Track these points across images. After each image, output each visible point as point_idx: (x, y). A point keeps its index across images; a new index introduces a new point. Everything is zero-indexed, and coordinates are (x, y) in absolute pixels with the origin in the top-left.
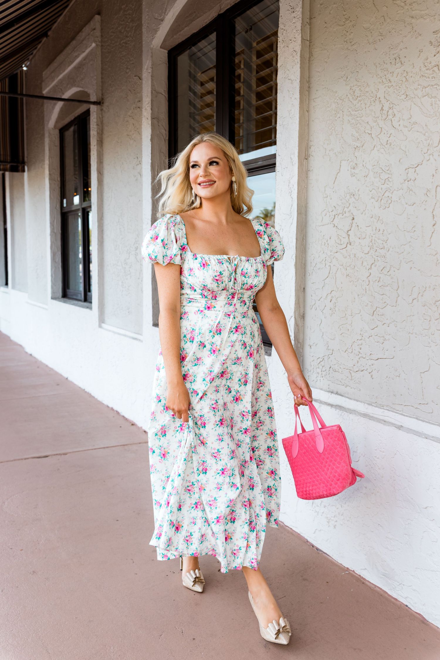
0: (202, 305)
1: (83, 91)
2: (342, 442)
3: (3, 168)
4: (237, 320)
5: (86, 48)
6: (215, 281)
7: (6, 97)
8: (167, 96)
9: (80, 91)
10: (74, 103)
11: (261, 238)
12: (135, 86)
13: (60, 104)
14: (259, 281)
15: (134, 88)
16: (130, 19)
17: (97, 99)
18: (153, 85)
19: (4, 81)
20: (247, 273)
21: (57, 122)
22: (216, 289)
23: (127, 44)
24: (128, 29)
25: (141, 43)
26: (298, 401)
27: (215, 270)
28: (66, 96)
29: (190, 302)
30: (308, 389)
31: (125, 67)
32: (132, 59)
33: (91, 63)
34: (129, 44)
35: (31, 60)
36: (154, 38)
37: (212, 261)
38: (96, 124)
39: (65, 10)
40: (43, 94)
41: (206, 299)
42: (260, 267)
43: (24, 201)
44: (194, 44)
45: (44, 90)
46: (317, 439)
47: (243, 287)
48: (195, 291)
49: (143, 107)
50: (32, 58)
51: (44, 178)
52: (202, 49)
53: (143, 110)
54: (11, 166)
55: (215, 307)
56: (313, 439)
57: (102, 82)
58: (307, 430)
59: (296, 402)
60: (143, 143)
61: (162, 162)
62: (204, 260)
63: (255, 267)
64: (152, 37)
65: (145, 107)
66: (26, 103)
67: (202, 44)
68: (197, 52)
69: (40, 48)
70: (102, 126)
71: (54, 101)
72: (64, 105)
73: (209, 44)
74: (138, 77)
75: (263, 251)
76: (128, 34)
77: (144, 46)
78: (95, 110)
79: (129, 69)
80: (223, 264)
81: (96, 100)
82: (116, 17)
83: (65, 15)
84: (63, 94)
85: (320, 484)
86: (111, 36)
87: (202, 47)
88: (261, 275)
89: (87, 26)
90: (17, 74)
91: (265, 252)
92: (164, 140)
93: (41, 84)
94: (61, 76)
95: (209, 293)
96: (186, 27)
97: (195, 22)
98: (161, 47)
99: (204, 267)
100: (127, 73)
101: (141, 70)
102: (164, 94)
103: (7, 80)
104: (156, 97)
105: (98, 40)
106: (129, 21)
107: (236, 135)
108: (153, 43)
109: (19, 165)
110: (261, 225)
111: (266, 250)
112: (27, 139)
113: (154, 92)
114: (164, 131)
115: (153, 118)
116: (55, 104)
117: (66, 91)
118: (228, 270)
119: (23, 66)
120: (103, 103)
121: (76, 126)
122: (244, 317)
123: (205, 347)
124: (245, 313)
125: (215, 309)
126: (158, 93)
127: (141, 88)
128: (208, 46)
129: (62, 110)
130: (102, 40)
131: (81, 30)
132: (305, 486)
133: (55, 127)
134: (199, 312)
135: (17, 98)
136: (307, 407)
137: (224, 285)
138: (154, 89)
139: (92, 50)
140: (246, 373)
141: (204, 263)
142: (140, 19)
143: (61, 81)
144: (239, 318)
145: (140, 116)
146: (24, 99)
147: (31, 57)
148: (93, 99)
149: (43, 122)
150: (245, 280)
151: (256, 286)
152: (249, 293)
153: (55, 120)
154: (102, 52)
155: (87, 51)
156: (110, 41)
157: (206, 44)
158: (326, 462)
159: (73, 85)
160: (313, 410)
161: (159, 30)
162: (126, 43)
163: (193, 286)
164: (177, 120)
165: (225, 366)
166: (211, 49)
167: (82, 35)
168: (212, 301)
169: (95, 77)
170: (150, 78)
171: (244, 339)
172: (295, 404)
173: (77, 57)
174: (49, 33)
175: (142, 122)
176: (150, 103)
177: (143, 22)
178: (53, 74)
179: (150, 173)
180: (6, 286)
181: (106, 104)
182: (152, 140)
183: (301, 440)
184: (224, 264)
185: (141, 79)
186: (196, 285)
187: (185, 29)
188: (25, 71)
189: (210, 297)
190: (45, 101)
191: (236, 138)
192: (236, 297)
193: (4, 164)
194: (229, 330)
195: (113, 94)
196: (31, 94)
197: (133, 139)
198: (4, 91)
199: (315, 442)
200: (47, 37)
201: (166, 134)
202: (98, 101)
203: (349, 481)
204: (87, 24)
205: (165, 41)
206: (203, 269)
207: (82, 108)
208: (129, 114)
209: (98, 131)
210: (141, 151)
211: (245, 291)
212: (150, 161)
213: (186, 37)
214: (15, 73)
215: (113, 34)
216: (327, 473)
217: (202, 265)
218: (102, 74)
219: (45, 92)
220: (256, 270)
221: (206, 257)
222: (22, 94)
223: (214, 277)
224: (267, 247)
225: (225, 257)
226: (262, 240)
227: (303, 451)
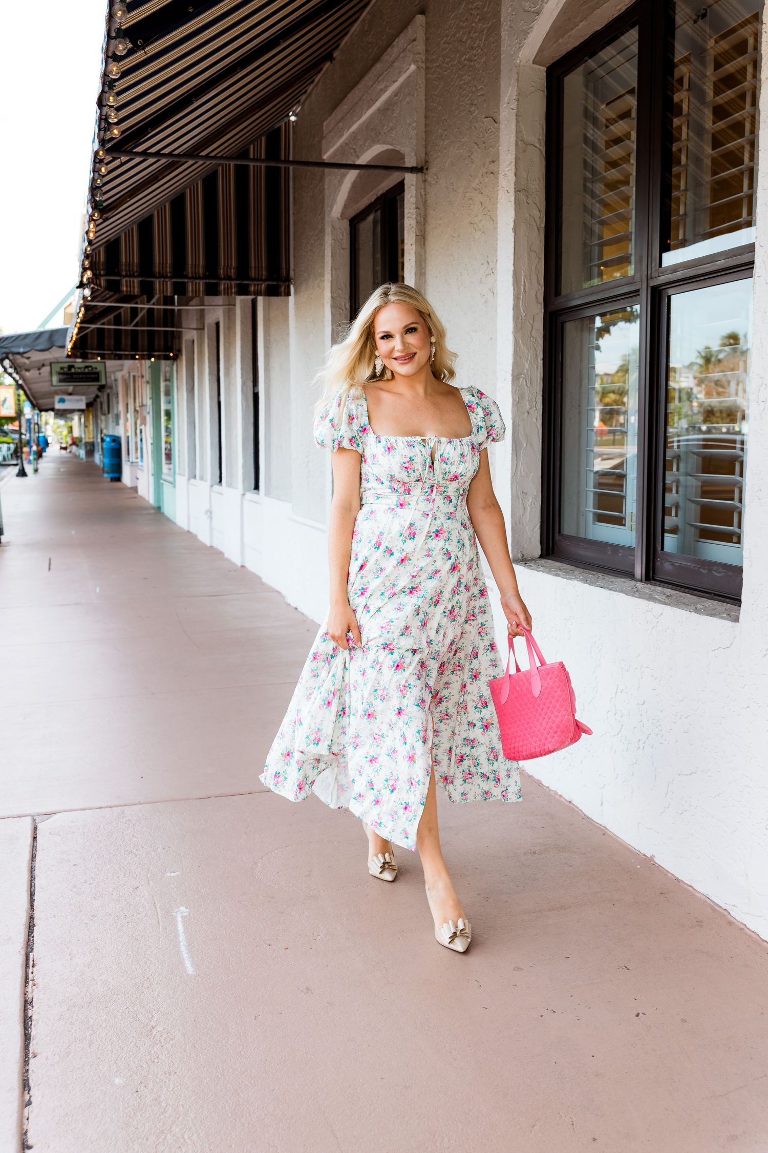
0: (393, 502)
1: (392, 150)
2: (565, 685)
3: (254, 291)
4: (438, 522)
5: (400, 74)
6: (404, 469)
7: (261, 166)
8: (543, 149)
9: (387, 150)
10: (377, 171)
11: (473, 412)
12: (486, 135)
13: (352, 175)
14: (468, 468)
15: (483, 139)
16: (478, 17)
17: (417, 163)
18: (518, 132)
19: (259, 141)
20: (448, 459)
21: (346, 207)
22: (406, 480)
23: (472, 61)
24: (475, 35)
25: (497, 57)
26: (512, 630)
27: (404, 455)
28: (364, 160)
29: (378, 498)
30: (526, 615)
31: (468, 102)
32: (480, 87)
33: (407, 99)
34: (476, 60)
35: (304, 102)
36: (522, 47)
37: (400, 444)
38: (414, 206)
39: (363, 11)
40: (324, 160)
41: (397, 494)
42: (467, 450)
43: (287, 346)
44: (592, 54)
45: (326, 153)
46: (533, 680)
47: (446, 477)
48: (382, 483)
49: (500, 172)
50: (306, 99)
51: (323, 305)
52: (606, 62)
53: (501, 177)
54: (268, 287)
55: (409, 504)
56: (528, 680)
57: (426, 132)
58: (522, 669)
59: (510, 631)
60: (499, 237)
61: (533, 268)
62: (389, 443)
63: (459, 450)
64: (518, 45)
65: (504, 171)
66: (294, 178)
67: (608, 53)
68: (596, 69)
69: (319, 81)
70: (426, 209)
71: (343, 171)
72: (359, 176)
73: (619, 53)
74: (492, 118)
75: (474, 430)
76: (475, 43)
77: (503, 62)
78: (414, 183)
79: (475, 105)
80: (414, 447)
81: (415, 165)
82: (453, 15)
83: (364, 20)
84: (358, 157)
85: (532, 737)
86: (444, 49)
87: (606, 59)
88: (468, 461)
89: (402, 35)
90: (280, 128)
91: (478, 432)
92: (536, 229)
93: (320, 142)
94: (354, 127)
95: (400, 485)
96: (582, 21)
97: (598, 11)
98: (534, 62)
99: (389, 452)
100: (471, 113)
101: (498, 105)
102: (538, 146)
103: (263, 139)
104: (524, 151)
105: (421, 59)
106: (476, 20)
107: (672, 213)
108: (520, 55)
109: (281, 283)
110: (473, 396)
111: (479, 428)
112: (294, 240)
113: (520, 143)
114: (538, 212)
115: (517, 191)
116: (344, 176)
117: (363, 152)
118: (422, 455)
119: (291, 114)
120: (427, 169)
121: (379, 212)
122: (449, 519)
123: (392, 554)
124: (451, 513)
125: (410, 507)
126: (527, 144)
127: (498, 137)
128: (618, 56)
129: (354, 186)
130: (426, 58)
131: (392, 43)
132: (513, 741)
133: (342, 215)
134: (390, 511)
135: (279, 168)
136: (524, 638)
137: (417, 474)
138: (521, 139)
139: (409, 77)
140: (441, 591)
141: (389, 447)
142: (497, 14)
143: (355, 136)
144: (442, 519)
145: (493, 188)
146: (291, 168)
147: (303, 98)
148: (410, 162)
149: (323, 207)
150: (447, 468)
151: (462, 476)
152: (455, 485)
153: (344, 204)
154: (426, 79)
155: (401, 80)
156: (441, 58)
157: (614, 53)
158: (542, 709)
159: (375, 141)
160: (530, 642)
161: (531, 31)
162: (470, 60)
163: (379, 477)
164: (562, 192)
165: (417, 580)
166: (623, 61)
167: (394, 51)
168: (405, 496)
169: (414, 125)
170: (514, 117)
171: (447, 546)
172: (509, 634)
173: (383, 91)
174: (335, 54)
175: (497, 199)
176: (514, 163)
177: (502, 19)
178: (341, 125)
179: (512, 288)
180: (256, 491)
181: (433, 170)
182: (515, 230)
183: (513, 681)
184: (416, 448)
185: (496, 123)
186: (382, 475)
187: (581, 25)
188: (293, 122)
189: (402, 490)
190: (327, 170)
191: (672, 219)
192: (435, 490)
193: (256, 283)
194: (426, 534)
195: (445, 151)
196: (303, 160)
197: (480, 230)
198: (259, 157)
199: (530, 684)
200: (331, 61)
201: (540, 217)
202: (419, 167)
203: (571, 735)
204: (401, 32)
205: (541, 50)
206: (388, 454)
207: (390, 181)
208: (474, 185)
209: (419, 219)
210: (496, 250)
211: (448, 482)
212: (512, 268)
213: (581, 40)
214: (276, 126)
215: (447, 46)
216: (542, 724)
217: (387, 449)
218: (426, 117)
219: (326, 157)
220: (461, 454)
221: (392, 439)
222: (287, 161)
223: (402, 465)
224: (481, 424)
225: (419, 439)
226: (474, 414)
227: (515, 696)
